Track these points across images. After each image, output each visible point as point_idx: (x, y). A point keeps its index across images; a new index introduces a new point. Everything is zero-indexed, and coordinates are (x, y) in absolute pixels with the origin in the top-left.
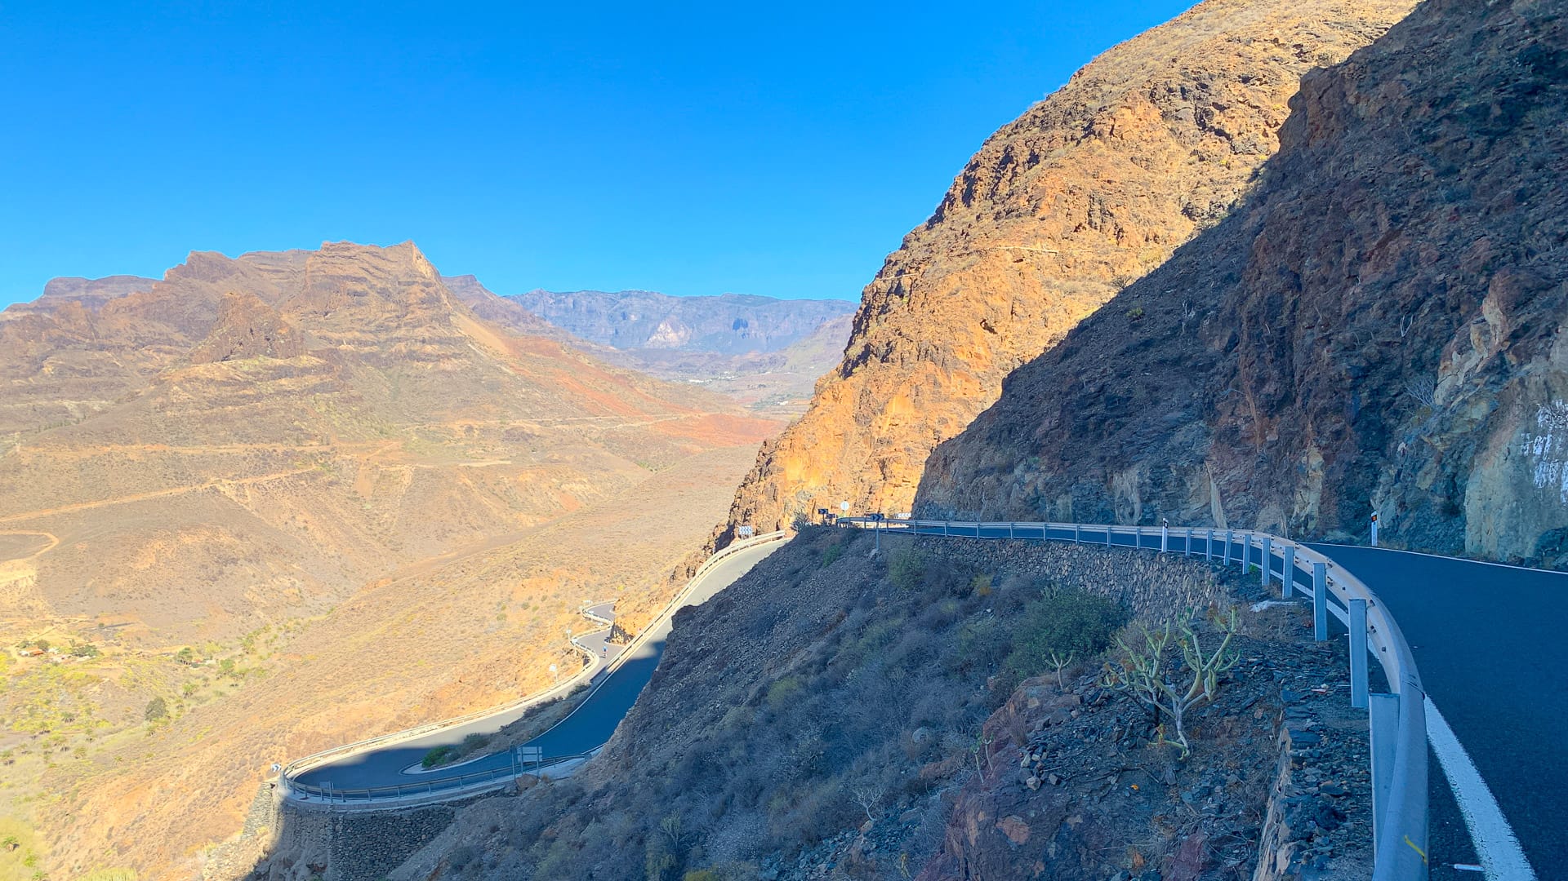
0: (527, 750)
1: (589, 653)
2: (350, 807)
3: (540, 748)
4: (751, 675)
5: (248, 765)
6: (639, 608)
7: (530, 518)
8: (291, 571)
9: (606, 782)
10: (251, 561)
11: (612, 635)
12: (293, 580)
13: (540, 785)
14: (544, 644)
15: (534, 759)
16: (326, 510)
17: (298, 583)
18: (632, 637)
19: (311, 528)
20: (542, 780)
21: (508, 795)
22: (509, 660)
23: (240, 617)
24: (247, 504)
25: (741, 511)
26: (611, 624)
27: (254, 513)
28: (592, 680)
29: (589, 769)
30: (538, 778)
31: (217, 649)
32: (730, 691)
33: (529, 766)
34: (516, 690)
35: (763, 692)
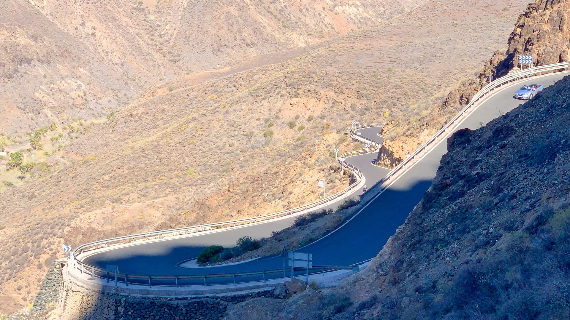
0: (298, 256)
1: (355, 173)
2: (132, 291)
3: (311, 255)
4: (528, 203)
5: (29, 253)
6: (409, 132)
7: (302, 38)
8: (78, 74)
9: (373, 294)
10: (43, 62)
11: (379, 158)
12: (79, 83)
13: (308, 291)
14: (311, 161)
15: (304, 265)
16: (114, 19)
17: (84, 87)
18: (399, 161)
19: (98, 34)
20: (310, 286)
21: (277, 297)
22: (276, 174)
23: (31, 114)
24: (43, 8)
25: (522, 40)
26: (380, 146)
27: (49, 17)
28: (362, 196)
29: (356, 280)
30: (307, 284)
31: (8, 142)
32: (505, 216)
33: (298, 271)
34: (283, 203)
35: (541, 221)
